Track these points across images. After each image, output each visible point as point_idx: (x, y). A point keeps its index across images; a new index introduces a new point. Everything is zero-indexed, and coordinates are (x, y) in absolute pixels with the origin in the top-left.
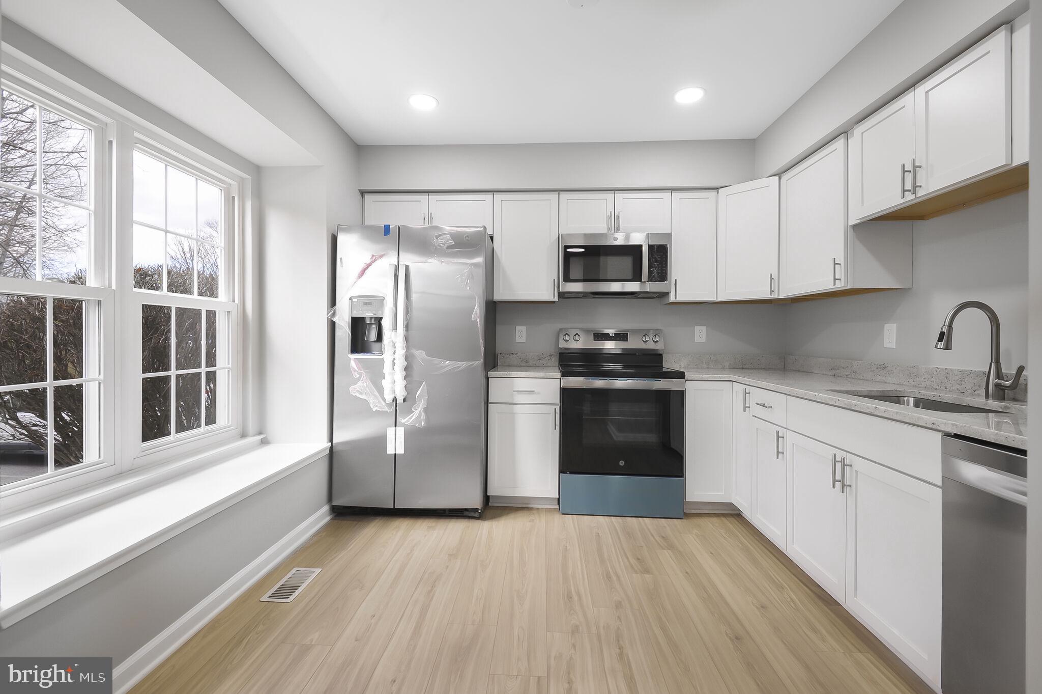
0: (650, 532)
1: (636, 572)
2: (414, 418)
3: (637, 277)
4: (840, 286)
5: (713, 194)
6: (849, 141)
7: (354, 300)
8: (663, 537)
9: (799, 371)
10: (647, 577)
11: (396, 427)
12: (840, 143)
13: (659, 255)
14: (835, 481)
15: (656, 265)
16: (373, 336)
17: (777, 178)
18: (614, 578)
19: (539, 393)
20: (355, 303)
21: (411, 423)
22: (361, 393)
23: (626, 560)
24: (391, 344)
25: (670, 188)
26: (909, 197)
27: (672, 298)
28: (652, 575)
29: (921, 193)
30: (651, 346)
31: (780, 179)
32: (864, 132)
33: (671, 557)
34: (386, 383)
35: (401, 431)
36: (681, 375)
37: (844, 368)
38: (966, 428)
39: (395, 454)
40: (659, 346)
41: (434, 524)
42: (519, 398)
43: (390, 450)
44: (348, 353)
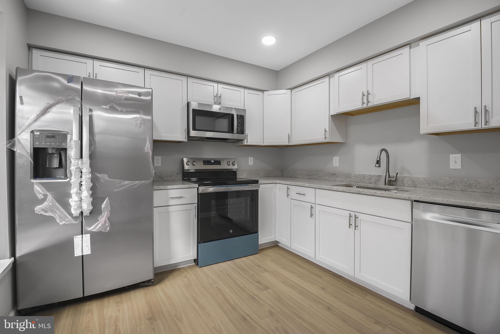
0: (251, 265)
1: (264, 291)
2: (100, 225)
3: (231, 130)
4: (327, 140)
5: (261, 93)
6: (331, 79)
7: (36, 133)
8: (258, 266)
9: (290, 177)
10: (270, 290)
11: (82, 234)
12: (327, 79)
13: (241, 120)
14: (350, 225)
15: (239, 125)
16: (55, 163)
17: (290, 90)
18: (256, 298)
19: (185, 198)
20: (37, 136)
21: (97, 230)
22: (46, 212)
23: (253, 285)
24: (78, 170)
25: (244, 86)
26: (365, 106)
27: (245, 143)
28: (270, 289)
29: (370, 105)
30: (231, 167)
31: (291, 91)
32: (340, 76)
33: (270, 276)
34: (73, 201)
35: (87, 237)
36: (256, 182)
37: (314, 175)
38: (427, 198)
39: (83, 256)
40: (235, 167)
41: (119, 299)
42: (172, 202)
43: (78, 253)
44: (31, 178)
